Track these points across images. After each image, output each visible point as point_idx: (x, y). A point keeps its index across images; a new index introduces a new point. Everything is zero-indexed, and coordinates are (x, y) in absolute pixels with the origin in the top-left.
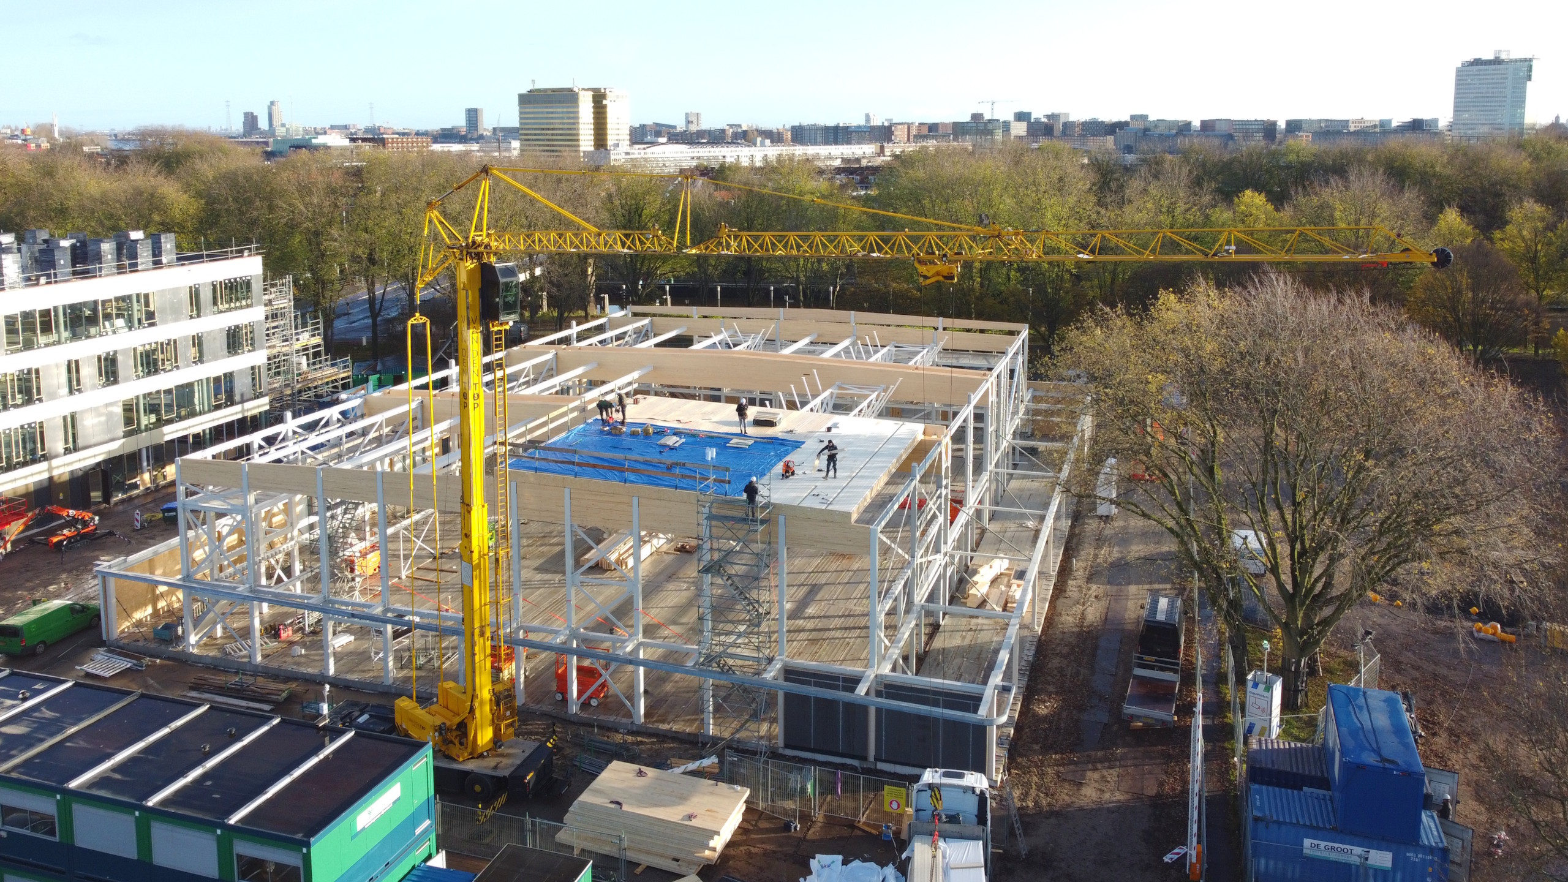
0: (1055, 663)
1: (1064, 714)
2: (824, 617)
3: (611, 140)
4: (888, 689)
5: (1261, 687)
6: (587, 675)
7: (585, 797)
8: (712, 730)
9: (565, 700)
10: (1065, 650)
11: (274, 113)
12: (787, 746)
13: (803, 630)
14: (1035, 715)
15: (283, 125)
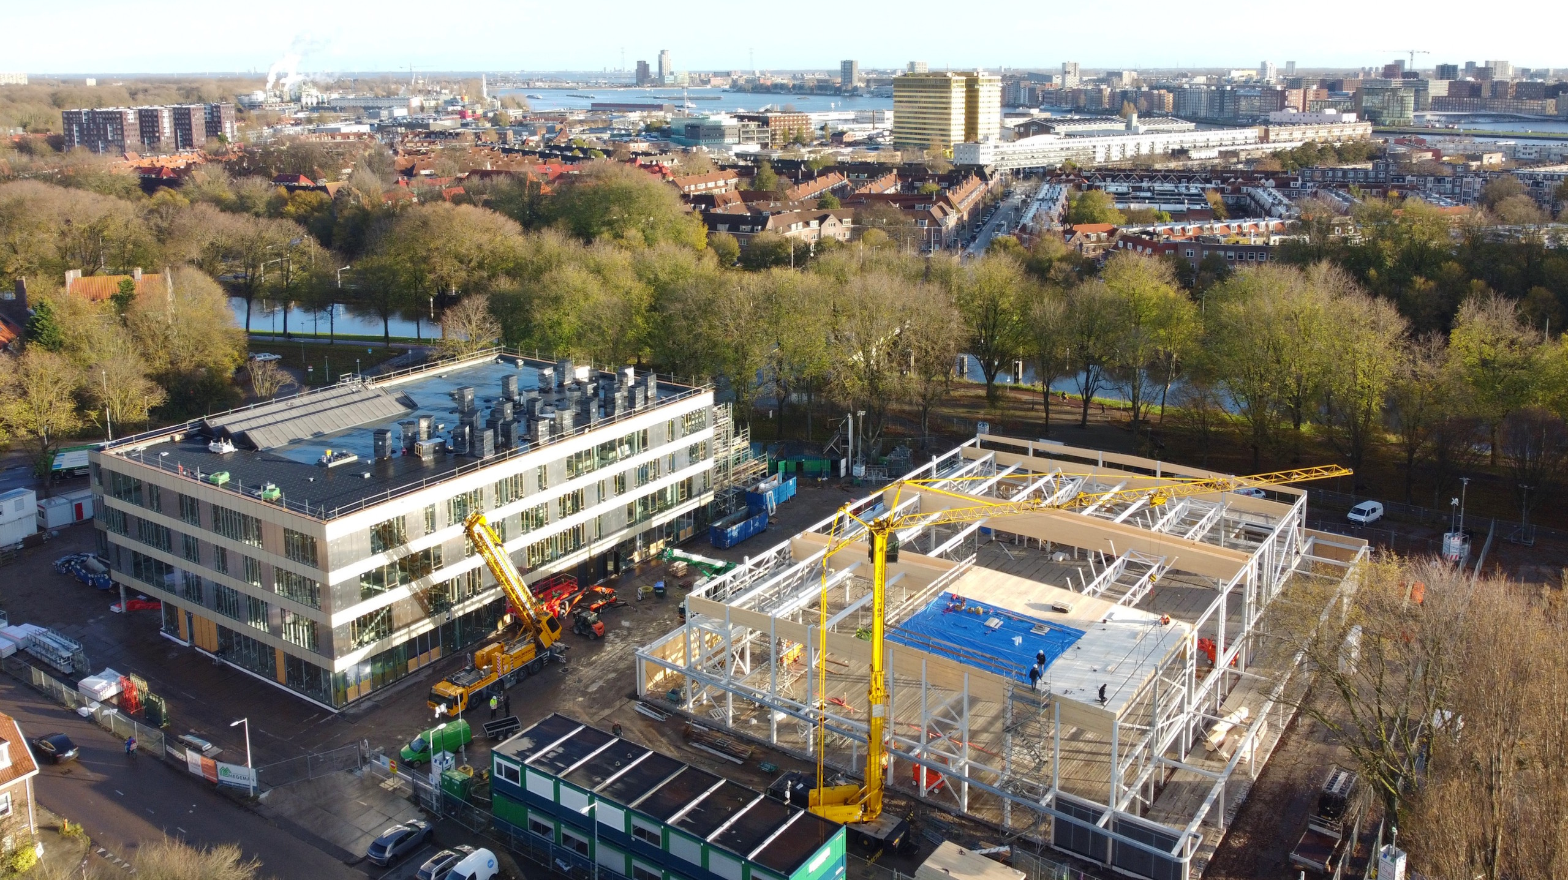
0: (1258, 807)
1: (1251, 850)
2: (1100, 742)
3: (981, 131)
4: (1121, 825)
5: (1389, 858)
6: (933, 774)
7: (928, 863)
8: (1009, 822)
9: (918, 786)
10: (1268, 798)
11: (664, 62)
12: (1056, 844)
13: (1082, 752)
14: (1230, 847)
15: (672, 73)
